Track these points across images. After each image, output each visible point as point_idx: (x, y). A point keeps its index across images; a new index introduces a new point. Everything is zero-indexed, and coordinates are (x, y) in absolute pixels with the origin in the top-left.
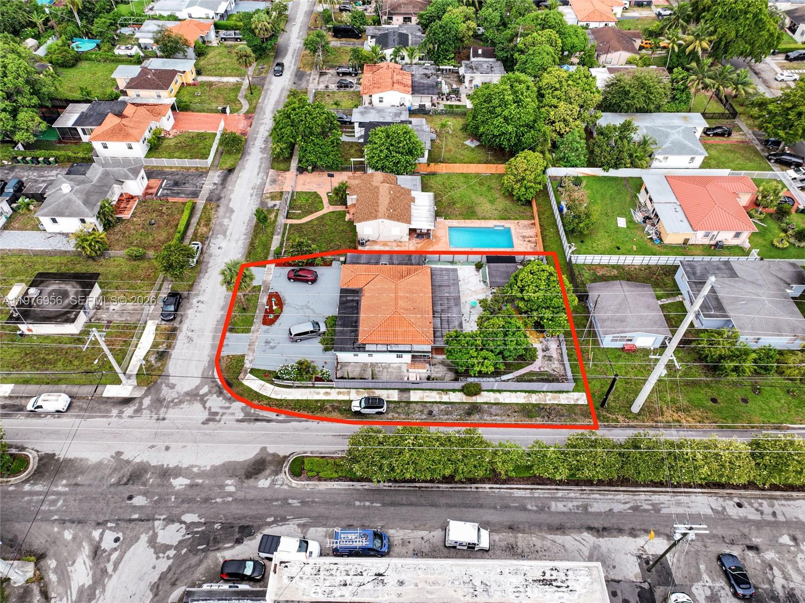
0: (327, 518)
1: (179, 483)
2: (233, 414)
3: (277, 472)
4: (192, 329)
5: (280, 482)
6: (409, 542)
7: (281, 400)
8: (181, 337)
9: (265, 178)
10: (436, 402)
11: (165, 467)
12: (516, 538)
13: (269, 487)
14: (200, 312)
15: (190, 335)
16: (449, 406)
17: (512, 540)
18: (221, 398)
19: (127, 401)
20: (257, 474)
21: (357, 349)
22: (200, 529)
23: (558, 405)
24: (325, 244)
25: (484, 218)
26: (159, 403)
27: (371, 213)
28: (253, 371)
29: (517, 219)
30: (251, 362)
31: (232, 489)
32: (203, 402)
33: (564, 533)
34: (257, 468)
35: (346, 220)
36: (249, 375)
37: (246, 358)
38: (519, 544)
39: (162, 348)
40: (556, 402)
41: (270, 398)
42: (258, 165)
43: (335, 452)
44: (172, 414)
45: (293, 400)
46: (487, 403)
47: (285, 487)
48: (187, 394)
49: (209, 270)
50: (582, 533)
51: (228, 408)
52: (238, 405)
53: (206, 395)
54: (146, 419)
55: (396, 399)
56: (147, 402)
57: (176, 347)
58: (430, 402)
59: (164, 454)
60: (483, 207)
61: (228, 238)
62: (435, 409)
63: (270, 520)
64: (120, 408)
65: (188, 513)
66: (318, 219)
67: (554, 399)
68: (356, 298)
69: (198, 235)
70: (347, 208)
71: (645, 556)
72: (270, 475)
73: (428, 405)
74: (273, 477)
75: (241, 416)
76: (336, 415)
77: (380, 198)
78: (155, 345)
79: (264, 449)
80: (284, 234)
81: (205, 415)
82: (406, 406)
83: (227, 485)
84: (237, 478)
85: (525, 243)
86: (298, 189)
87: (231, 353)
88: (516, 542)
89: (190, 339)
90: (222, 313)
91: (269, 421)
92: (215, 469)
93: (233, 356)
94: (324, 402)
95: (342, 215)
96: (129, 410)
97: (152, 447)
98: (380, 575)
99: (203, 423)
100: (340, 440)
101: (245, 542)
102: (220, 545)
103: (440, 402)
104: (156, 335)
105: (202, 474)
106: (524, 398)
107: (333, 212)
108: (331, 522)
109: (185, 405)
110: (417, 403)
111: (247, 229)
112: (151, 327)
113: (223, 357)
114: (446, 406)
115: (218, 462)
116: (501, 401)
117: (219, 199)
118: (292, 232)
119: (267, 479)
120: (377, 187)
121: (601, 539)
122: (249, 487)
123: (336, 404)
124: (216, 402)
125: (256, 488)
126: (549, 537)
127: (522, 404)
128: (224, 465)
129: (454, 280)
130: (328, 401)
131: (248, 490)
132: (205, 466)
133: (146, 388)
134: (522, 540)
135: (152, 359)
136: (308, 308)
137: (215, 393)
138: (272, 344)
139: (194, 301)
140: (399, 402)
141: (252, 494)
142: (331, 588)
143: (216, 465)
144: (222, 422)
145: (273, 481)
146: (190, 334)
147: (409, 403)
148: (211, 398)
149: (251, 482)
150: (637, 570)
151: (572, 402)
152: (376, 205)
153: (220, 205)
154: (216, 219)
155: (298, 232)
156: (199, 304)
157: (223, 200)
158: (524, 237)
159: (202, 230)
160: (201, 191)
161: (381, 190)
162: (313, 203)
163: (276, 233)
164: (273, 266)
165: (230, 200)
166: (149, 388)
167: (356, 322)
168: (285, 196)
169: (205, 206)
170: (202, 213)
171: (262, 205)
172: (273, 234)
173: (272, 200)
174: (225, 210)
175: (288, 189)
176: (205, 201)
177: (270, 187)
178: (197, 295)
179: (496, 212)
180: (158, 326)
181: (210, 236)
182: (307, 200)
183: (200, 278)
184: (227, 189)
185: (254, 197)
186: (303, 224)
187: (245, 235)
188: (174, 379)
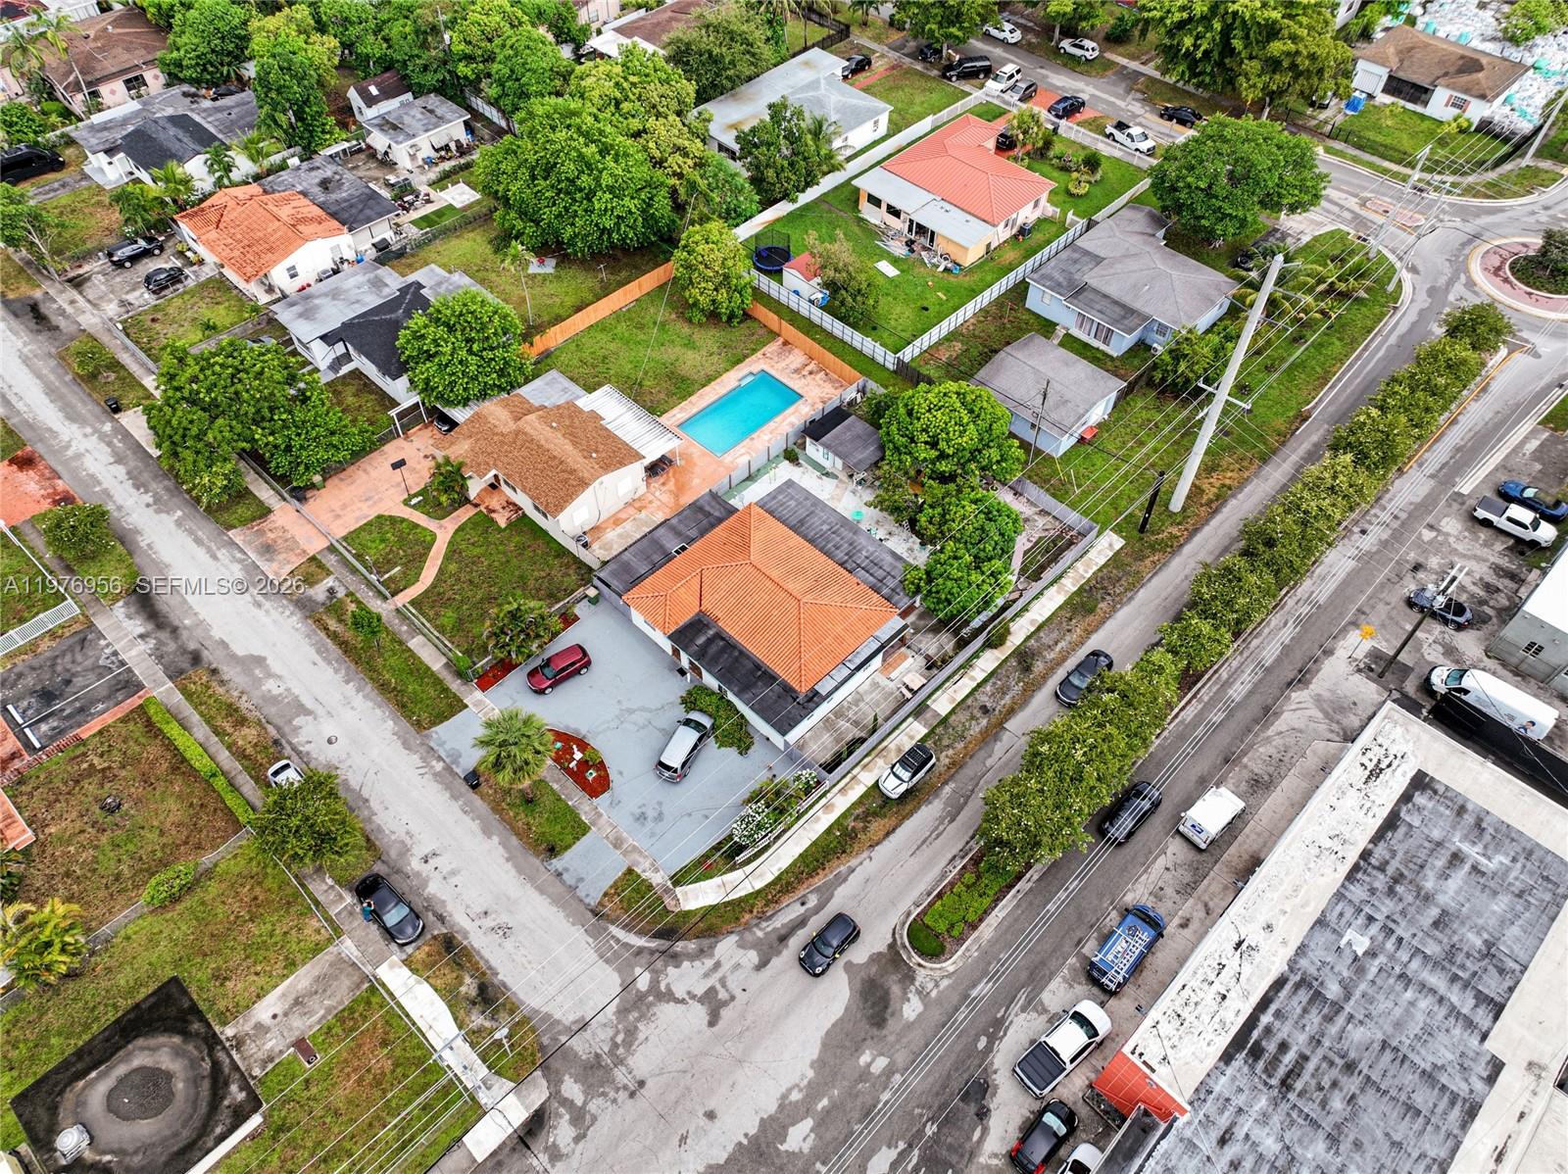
0: (1043, 963)
1: (799, 1138)
2: (737, 966)
3: (909, 977)
4: (480, 910)
5: (930, 985)
6: (1162, 889)
7: (779, 878)
8: (479, 940)
9: (239, 555)
10: (975, 690)
11: (745, 1142)
12: (1246, 767)
13: (926, 1006)
14: (453, 873)
15: (493, 924)
16: (993, 680)
17: (1246, 774)
18: (686, 964)
19: (537, 1123)
20: (886, 1007)
21: (811, 705)
22: (915, 1161)
23: (1100, 570)
25: (710, 379)
26: (596, 1072)
27: (566, 481)
28: (678, 879)
29: (754, 351)
30: (655, 869)
31: (881, 1063)
32: (669, 996)
33: (1277, 715)
34: (874, 1001)
35: (503, 526)
36: (679, 890)
37: (638, 870)
38: (1256, 771)
39: (469, 986)
40: (1095, 568)
41: (758, 892)
42: (189, 542)
43: (944, 875)
44: (642, 1061)
45: (794, 864)
46: (1028, 638)
47: (945, 983)
48: (622, 1011)
49: (365, 793)
50: (1288, 698)
51: (718, 965)
52: (727, 948)
53: (654, 984)
54: (610, 1117)
55: (924, 731)
56: (572, 1089)
57: (493, 963)
58: (967, 697)
59: (715, 1128)
60: (689, 363)
61: (320, 711)
62: (983, 698)
63: (982, 1043)
64: (537, 1146)
65: (870, 1158)
66: (448, 558)
67: (1088, 566)
68: (711, 632)
69: (249, 751)
70: (476, 506)
71: (1362, 666)
72: (905, 991)
73: (969, 702)
74: (912, 988)
75: (753, 956)
76: (877, 826)
77: (547, 446)
78: (451, 997)
79: (849, 966)
81: (699, 1013)
82: (946, 728)
83: (869, 1065)
84: (869, 1042)
85: (810, 379)
86: (341, 533)
87: (606, 884)
88: (1252, 771)
89: (505, 931)
90: (496, 839)
91: (802, 923)
92: (819, 1064)
93: (615, 885)
94: (838, 823)
95: (484, 522)
96: (562, 1132)
97: (683, 1139)
98: (1239, 944)
99: (712, 1024)
100: (926, 851)
101: (991, 1106)
102: (967, 1147)
103: (979, 686)
104: (427, 979)
105: (813, 1091)
106: (1058, 592)
107: (460, 529)
108: (1053, 964)
109: (644, 1031)
110: (953, 711)
111: (336, 671)
112: (395, 976)
113: (600, 904)
114: (990, 683)
115: (814, 1051)
116: (1041, 620)
117: (196, 659)
118: (431, 613)
119: (908, 1000)
120: (518, 432)
121: (1311, 686)
122: (900, 1036)
123: (860, 811)
124: (686, 978)
125: (909, 1026)
126: (1270, 732)
127: (1066, 603)
128: (826, 1045)
129: (806, 499)
130: (844, 816)
131: (905, 1040)
132: (803, 1076)
133: (538, 1073)
134: (1255, 761)
135: (479, 1020)
136: (631, 711)
137: (666, 967)
138: (651, 814)
139: (415, 864)
140: (932, 732)
141: (916, 1037)
142: (1217, 1019)
143: (815, 1057)
144: (738, 992)
145: (919, 993)
146: (489, 922)
147: (944, 721)
148: (669, 980)
149: (892, 1025)
150: (1373, 686)
151: (1111, 554)
152: (557, 462)
153: (214, 666)
154: (244, 698)
155: (444, 605)
156: (433, 862)
157: (205, 654)
158: (797, 371)
159: (244, 737)
160: (130, 670)
161: (532, 432)
162: (401, 539)
163: (405, 637)
164: (478, 694)
165: (223, 644)
166: (544, 1067)
167: (758, 666)
168: (331, 561)
169: (184, 691)
170: (196, 708)
171: (305, 606)
172: (401, 643)
173: (311, 584)
174: (238, 669)
175: (315, 545)
176: (171, 684)
177: (275, 565)
178: (405, 851)
179: (715, 358)
180: (407, 962)
181: (277, 736)
182: (383, 541)
183: (369, 820)
184: (185, 628)
185: (267, 605)
186: (434, 586)
187: (347, 682)
188: (565, 1012)
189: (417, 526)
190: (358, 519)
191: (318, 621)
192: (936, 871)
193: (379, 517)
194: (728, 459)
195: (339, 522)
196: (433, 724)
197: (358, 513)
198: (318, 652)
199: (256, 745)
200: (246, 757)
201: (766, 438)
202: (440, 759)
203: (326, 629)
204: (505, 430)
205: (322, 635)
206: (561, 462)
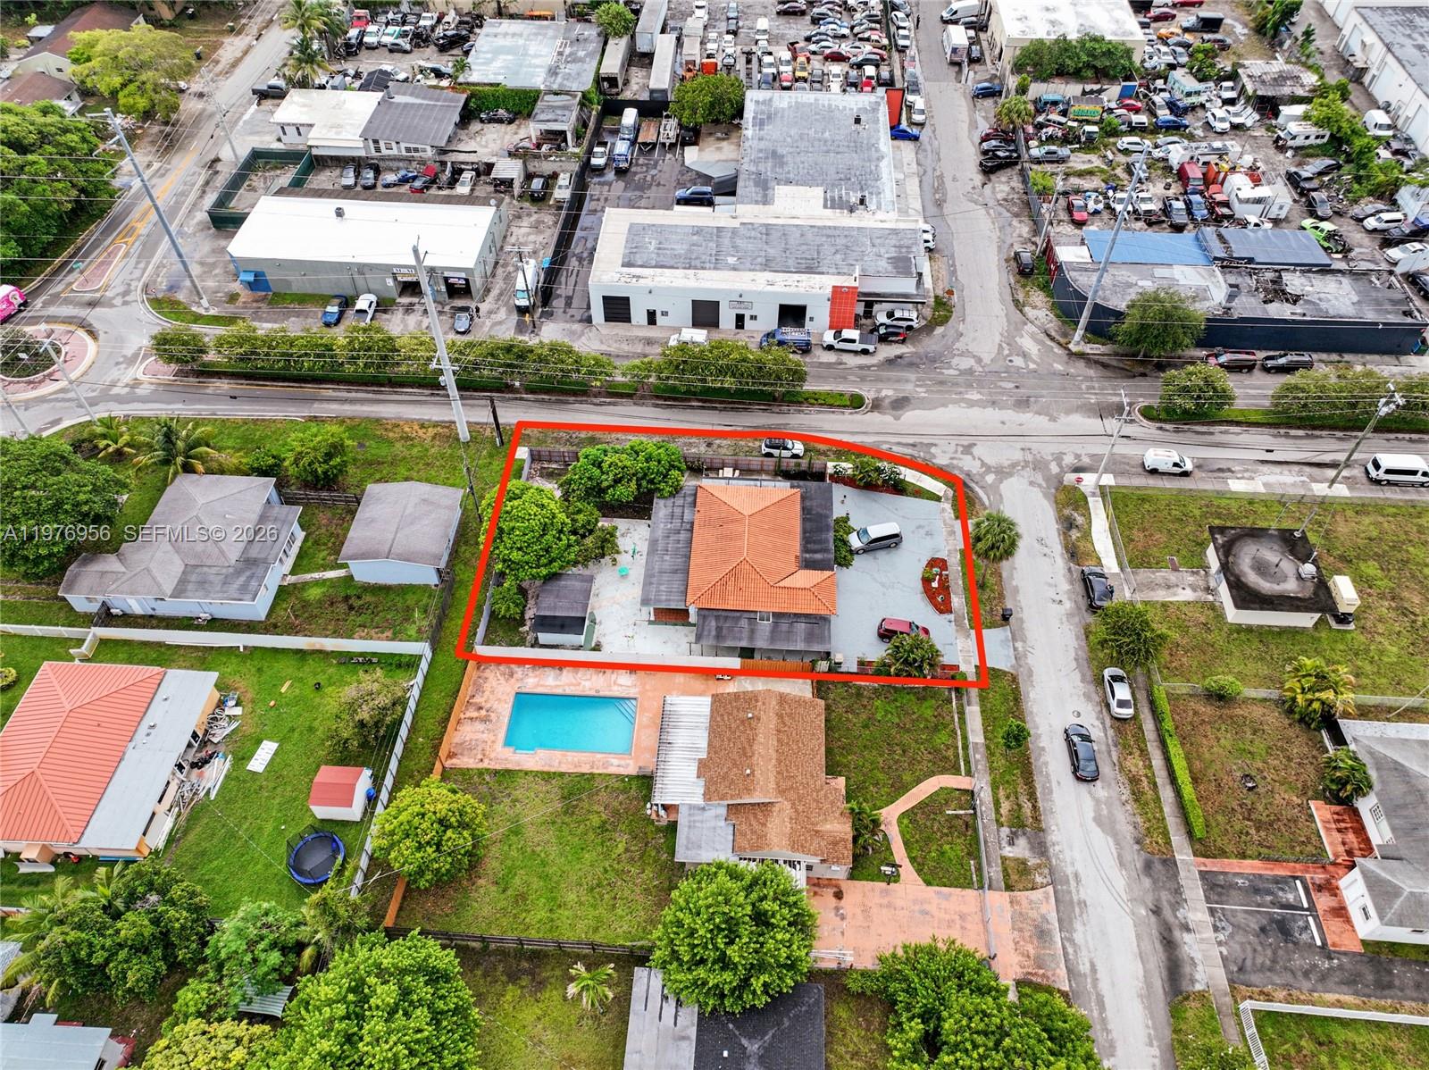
2: (944, 452)
3: (877, 399)
4: (1047, 559)
5: (872, 392)
8: (1057, 548)
9: (1070, 950)
11: (997, 408)
13: (882, 390)
14: (1050, 585)
18: (966, 469)
19: (1078, 469)
20: (898, 399)
22: (938, 365)
24: (879, 716)
25: (548, 776)
26: (1038, 466)
27: (790, 715)
28: (938, 499)
29: (481, 773)
30: (944, 510)
32: (983, 464)
34: (900, 404)
35: (843, 778)
36: (941, 494)
37: (953, 515)
39: (1075, 534)
41: (906, 466)
43: (820, 412)
44: (1016, 455)
48: (1010, 475)
49: (1074, 665)
51: (952, 458)
52: (941, 461)
53: (986, 473)
54: (1045, 450)
56: (1054, 469)
57: (1056, 534)
72: (884, 398)
74: (880, 396)
75: (934, 449)
77: (774, 755)
78: (1087, 535)
79: (897, 418)
80: (965, 747)
81: (975, 451)
84: (917, 397)
85: (488, 705)
86: (970, 894)
89: (1040, 541)
90: (1014, 583)
91: (899, 444)
96: (1069, 460)
97: (1020, 425)
99: (975, 444)
102: (915, 355)
104: (1094, 551)
105: (955, 402)
109: (1006, 463)
111: (1046, 764)
112: (1110, 564)
115: (942, 409)
119: (887, 395)
120: (781, 792)
124: (970, 465)
128: (935, 408)
132: (954, 407)
133: (1065, 483)
135: (1080, 520)
136: (883, 585)
137: (975, 475)
138: (922, 532)
139: (1068, 605)
141: (897, 386)
144: (953, 445)
145: (879, 394)
146: (1046, 550)
149: (902, 394)
152: (781, 735)
153: (1136, 847)
154: (1124, 798)
155: (937, 751)
156: (1057, 598)
157: (1139, 865)
158: (485, 720)
159: (1136, 766)
160: (1208, 900)
161: (772, 779)
162: (928, 841)
163: (982, 750)
164: (963, 668)
165: (1122, 864)
166: (1061, 482)
167: (804, 520)
168: (994, 872)
169: (1168, 843)
170: (1164, 819)
171: (1041, 848)
172: (988, 747)
173: (1024, 862)
174: (1118, 827)
175: (998, 900)
176: (1178, 857)
177: (1043, 910)
178: (1070, 615)
179: (517, 794)
180: (1100, 564)
181: (1113, 749)
182: (943, 853)
183: (1081, 647)
184: (1146, 907)
185: (1069, 871)
186: (933, 774)
187: (1043, 749)
188: (1036, 494)
189: (906, 843)
190: (947, 897)
191: (1036, 819)
192: (821, 416)
193: (928, 883)
194: (632, 692)
195: (965, 909)
196: (1005, 673)
197: (944, 904)
198: (1051, 792)
199: (1131, 754)
200: (1142, 751)
201: (587, 684)
202: (1015, 649)
203: (1034, 807)
204: (787, 805)
205: (1040, 804)
206: (779, 731)
